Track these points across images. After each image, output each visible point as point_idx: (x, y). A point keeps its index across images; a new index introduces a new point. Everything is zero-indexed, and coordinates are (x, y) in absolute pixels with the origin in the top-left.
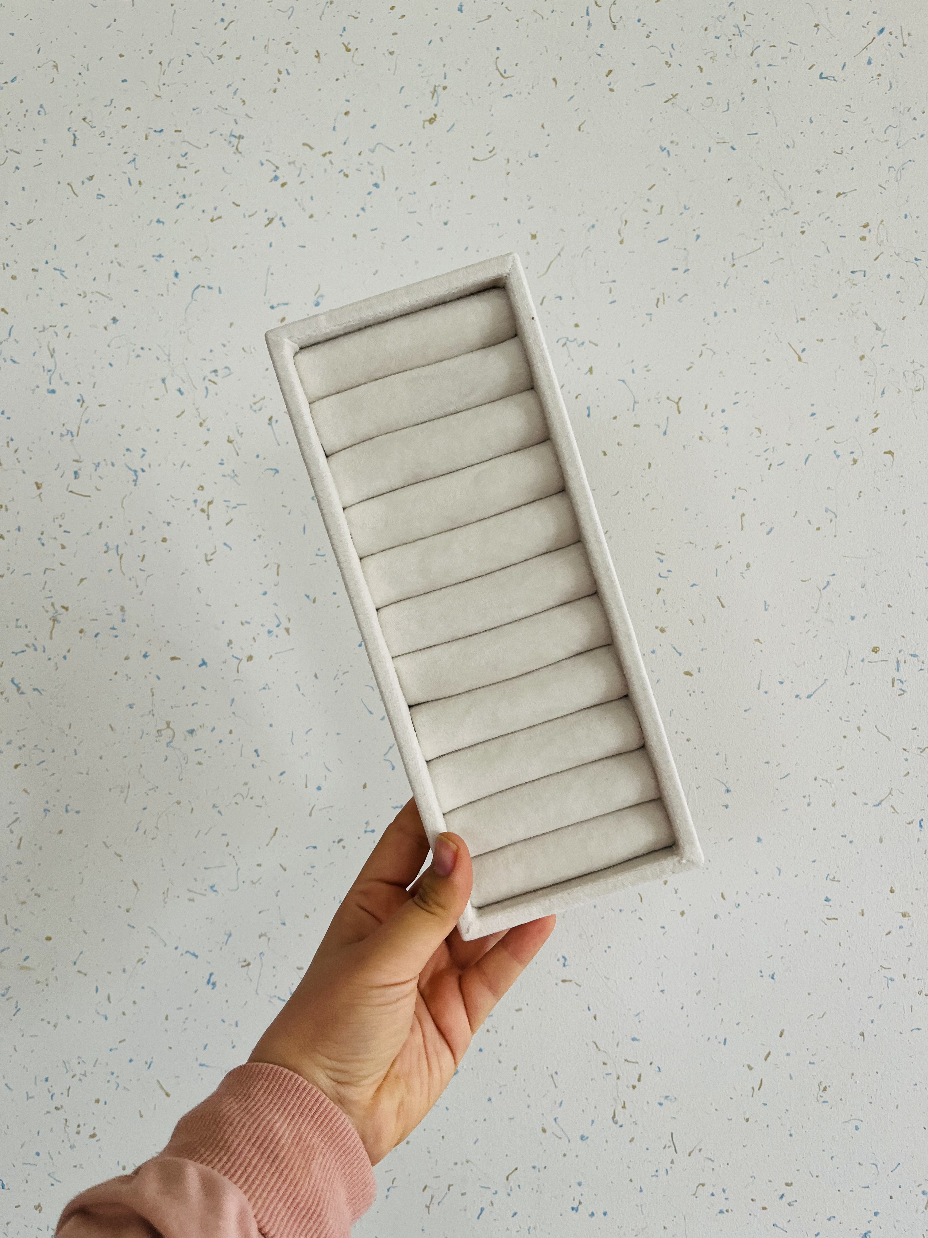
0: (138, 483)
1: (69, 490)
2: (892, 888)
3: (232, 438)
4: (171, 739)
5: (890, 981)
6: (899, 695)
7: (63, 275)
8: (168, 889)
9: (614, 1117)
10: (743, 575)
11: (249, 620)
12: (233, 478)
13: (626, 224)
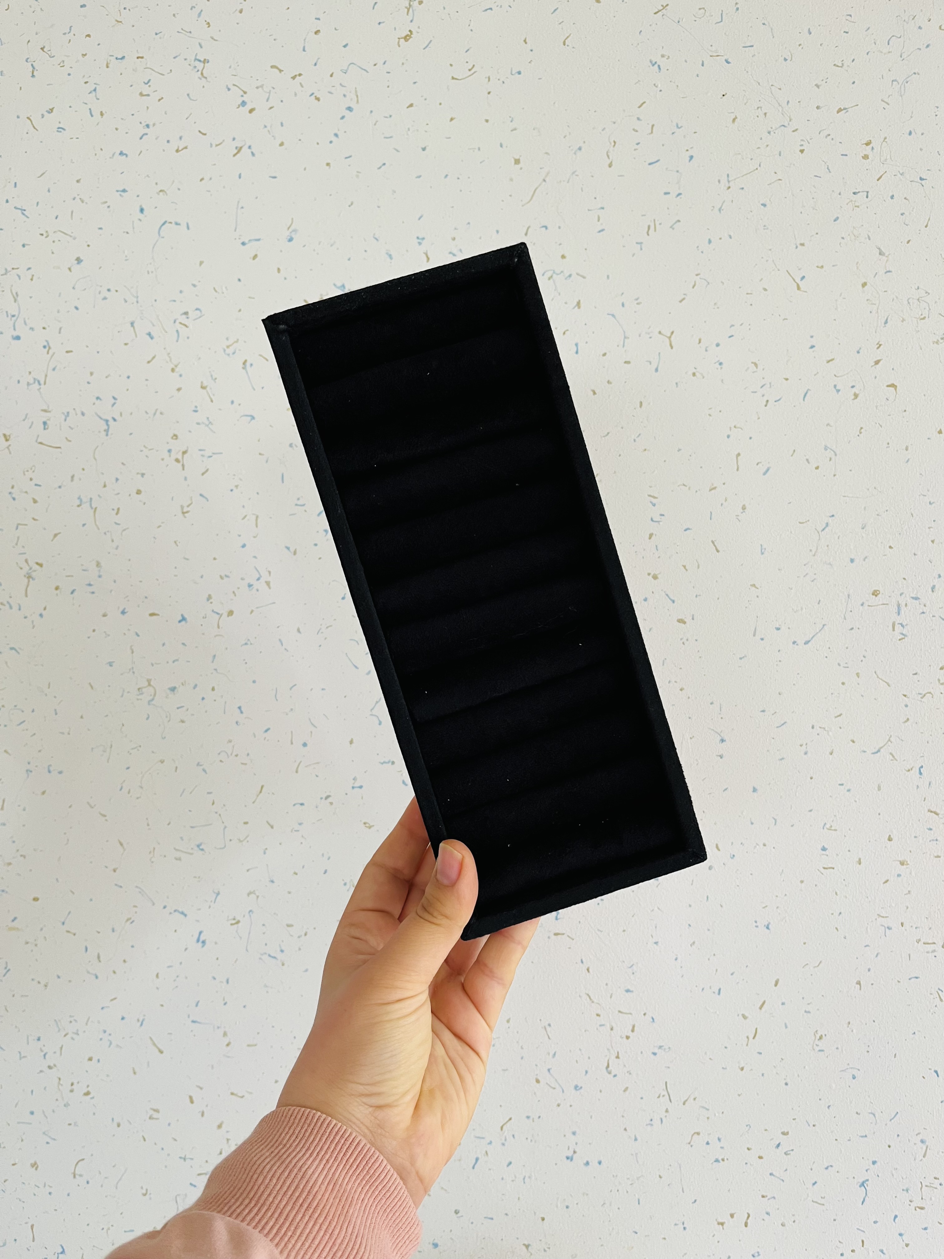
0: (110, 433)
1: (39, 440)
2: (890, 836)
3: (205, 384)
4: (152, 697)
5: (887, 930)
6: (900, 640)
7: (24, 214)
8: (154, 849)
9: (608, 1067)
10: (739, 517)
11: (228, 574)
12: (207, 426)
13: (614, 146)
